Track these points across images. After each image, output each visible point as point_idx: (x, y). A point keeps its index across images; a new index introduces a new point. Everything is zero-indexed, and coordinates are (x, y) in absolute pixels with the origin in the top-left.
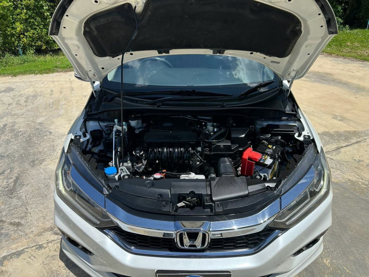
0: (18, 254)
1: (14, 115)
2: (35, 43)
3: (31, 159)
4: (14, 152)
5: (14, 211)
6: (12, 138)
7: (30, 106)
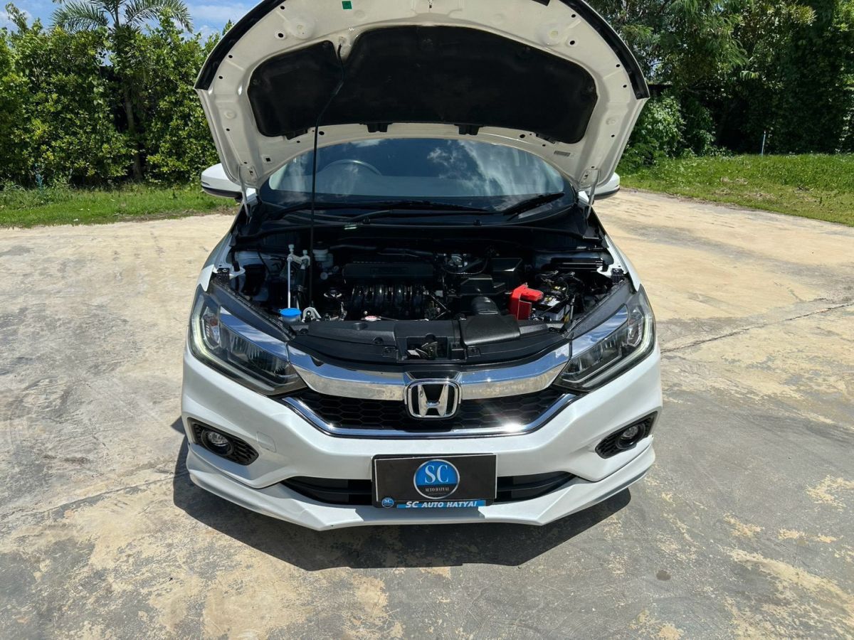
0: (92, 501)
1: (40, 292)
2: (72, 163)
3: (91, 364)
4: (52, 353)
5: (69, 442)
6: (42, 330)
7: (72, 279)
